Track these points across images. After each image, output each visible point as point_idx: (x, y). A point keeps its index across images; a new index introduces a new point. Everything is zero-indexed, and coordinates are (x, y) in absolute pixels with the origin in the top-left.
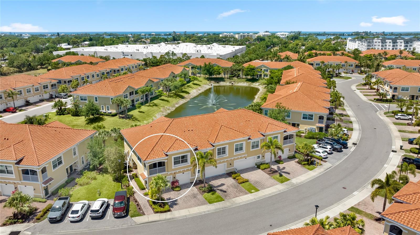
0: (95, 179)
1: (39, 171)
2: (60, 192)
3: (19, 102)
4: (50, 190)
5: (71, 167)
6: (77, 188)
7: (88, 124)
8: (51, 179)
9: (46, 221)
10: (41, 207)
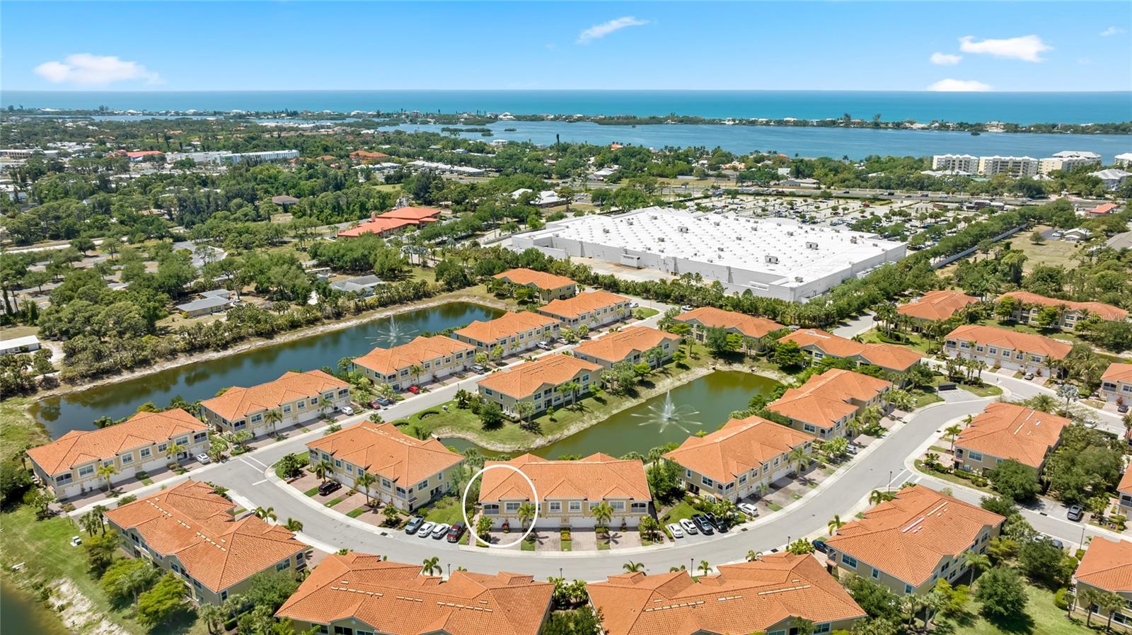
0: (451, 504)
1: (407, 491)
2: (419, 510)
3: (424, 378)
4: (414, 507)
5: (437, 489)
6: (435, 509)
7: (483, 429)
8: (415, 499)
9: (404, 531)
10: (404, 519)
